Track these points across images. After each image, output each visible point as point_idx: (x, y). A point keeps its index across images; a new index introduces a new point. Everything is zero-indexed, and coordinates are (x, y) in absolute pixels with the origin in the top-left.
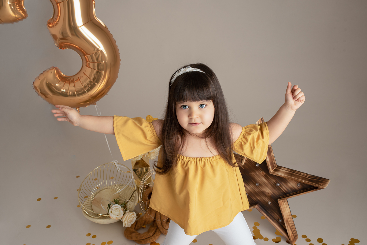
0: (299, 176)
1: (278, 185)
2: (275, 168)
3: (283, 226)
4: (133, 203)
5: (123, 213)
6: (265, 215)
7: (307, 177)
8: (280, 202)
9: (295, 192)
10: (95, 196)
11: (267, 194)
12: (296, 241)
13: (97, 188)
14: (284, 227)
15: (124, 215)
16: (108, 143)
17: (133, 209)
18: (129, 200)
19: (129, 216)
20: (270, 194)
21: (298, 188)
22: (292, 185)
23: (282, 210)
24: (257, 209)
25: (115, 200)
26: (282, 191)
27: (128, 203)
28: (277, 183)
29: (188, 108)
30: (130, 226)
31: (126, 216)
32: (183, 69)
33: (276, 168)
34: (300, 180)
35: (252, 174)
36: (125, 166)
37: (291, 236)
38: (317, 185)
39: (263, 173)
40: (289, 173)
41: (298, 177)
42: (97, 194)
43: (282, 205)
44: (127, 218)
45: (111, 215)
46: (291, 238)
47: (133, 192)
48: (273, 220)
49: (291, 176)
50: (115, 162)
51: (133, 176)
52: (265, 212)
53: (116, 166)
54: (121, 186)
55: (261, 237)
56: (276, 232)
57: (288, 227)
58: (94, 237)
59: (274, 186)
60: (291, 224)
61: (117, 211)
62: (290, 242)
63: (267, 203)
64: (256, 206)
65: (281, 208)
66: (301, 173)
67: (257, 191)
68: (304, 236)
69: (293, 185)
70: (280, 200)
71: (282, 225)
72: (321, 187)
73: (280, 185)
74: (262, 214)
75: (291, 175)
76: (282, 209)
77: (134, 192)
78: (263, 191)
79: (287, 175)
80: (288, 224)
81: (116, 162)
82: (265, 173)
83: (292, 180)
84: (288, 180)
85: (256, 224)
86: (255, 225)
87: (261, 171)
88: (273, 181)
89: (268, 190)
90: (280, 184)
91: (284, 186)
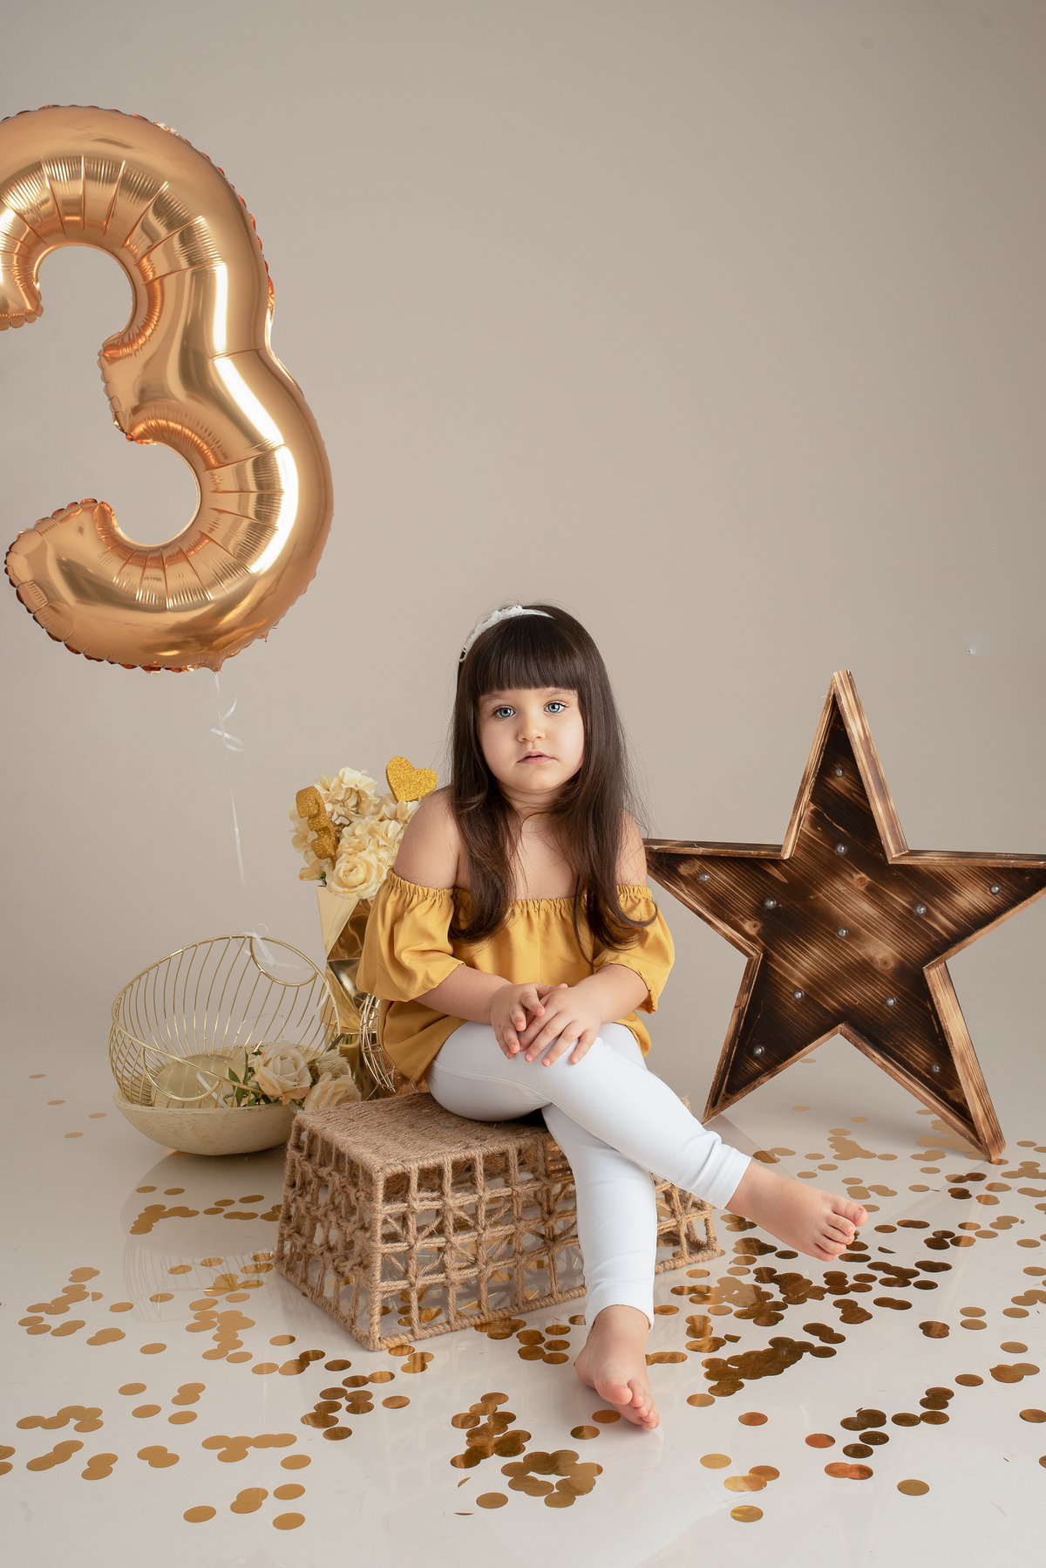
1: (920, 912)
2: (904, 853)
5: (309, 1077)
8: (933, 975)
11: (879, 966)
12: (1000, 1145)
15: (311, 1085)
20: (892, 964)
22: (971, 897)
26: (934, 938)
28: (915, 906)
29: (515, 713)
33: (907, 853)
35: (817, 898)
39: (861, 879)
48: (907, 1077)
50: (255, 935)
55: (867, 1154)
59: (908, 923)
60: (974, 1077)
61: (287, 1061)
63: (882, 1004)
65: (938, 1002)
67: (841, 966)
69: (975, 900)
70: (932, 965)
73: (928, 914)
78: (864, 960)
82: (868, 879)
84: (956, 885)
86: (834, 1133)
87: (854, 875)
88: (900, 901)
89: (883, 951)
90: (927, 909)
91: (942, 913)
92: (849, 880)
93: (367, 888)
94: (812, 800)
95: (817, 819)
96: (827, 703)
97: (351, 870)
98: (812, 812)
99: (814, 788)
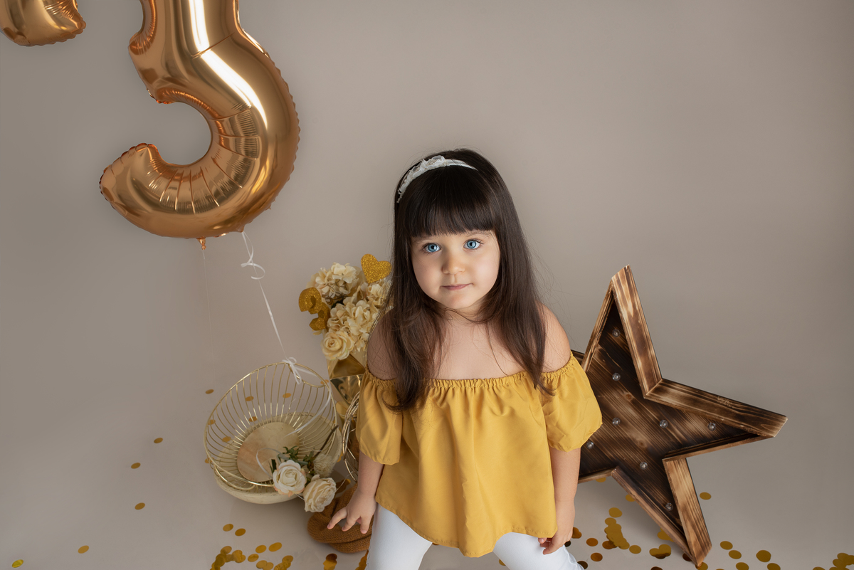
0: (713, 406)
1: (663, 424)
2: (657, 385)
3: (676, 519)
4: (329, 458)
5: (304, 481)
6: (634, 493)
7: (731, 408)
8: (668, 464)
9: (704, 443)
10: (244, 439)
11: (638, 445)
12: (706, 555)
13: (250, 420)
14: (678, 522)
15: (306, 485)
16: (272, 318)
17: (329, 471)
18: (322, 449)
19: (317, 487)
20: (646, 446)
21: (711, 435)
22: (696, 426)
23: (672, 484)
24: (615, 478)
25: (289, 448)
26: (672, 440)
27: (318, 459)
28: (661, 420)
29: (440, 249)
30: (322, 511)
31: (312, 487)
32: (424, 163)
33: (660, 384)
34: (716, 415)
36: (313, 371)
37: (693, 543)
38: (755, 430)
39: (629, 396)
40: (691, 399)
41: (711, 408)
42: (249, 434)
43: (673, 471)
44: (313, 491)
45: (278, 485)
46: (694, 549)
47: (331, 431)
48: (652, 506)
49: (694, 405)
50: (290, 362)
51: (330, 395)
52: (633, 487)
53: (291, 371)
54: (303, 417)
55: (624, 545)
56: (660, 534)
57: (686, 522)
58: (240, 532)
59: (655, 426)
60: (694, 516)
61: (291, 475)
62: (690, 557)
63: (638, 465)
64: (614, 472)
65: (671, 479)
66: (719, 399)
67: (616, 438)
68: (726, 545)
69: (699, 427)
70: (668, 460)
71: (673, 517)
72: (764, 433)
73: (669, 426)
74: (627, 491)
75: (694, 402)
76: (673, 482)
77: (333, 431)
78: (629, 438)
79: (685, 403)
80: (686, 517)
81: (292, 361)
82: (633, 397)
83: (697, 414)
84: (687, 415)
85: (615, 513)
86: (610, 515)
87: (625, 392)
88: (653, 415)
89: (641, 436)
90: (669, 423)
91: (678, 428)
92: (621, 393)
93: (341, 355)
94: (600, 343)
95: (602, 354)
96: (607, 295)
97: (332, 344)
98: (600, 350)
99: (601, 337)
